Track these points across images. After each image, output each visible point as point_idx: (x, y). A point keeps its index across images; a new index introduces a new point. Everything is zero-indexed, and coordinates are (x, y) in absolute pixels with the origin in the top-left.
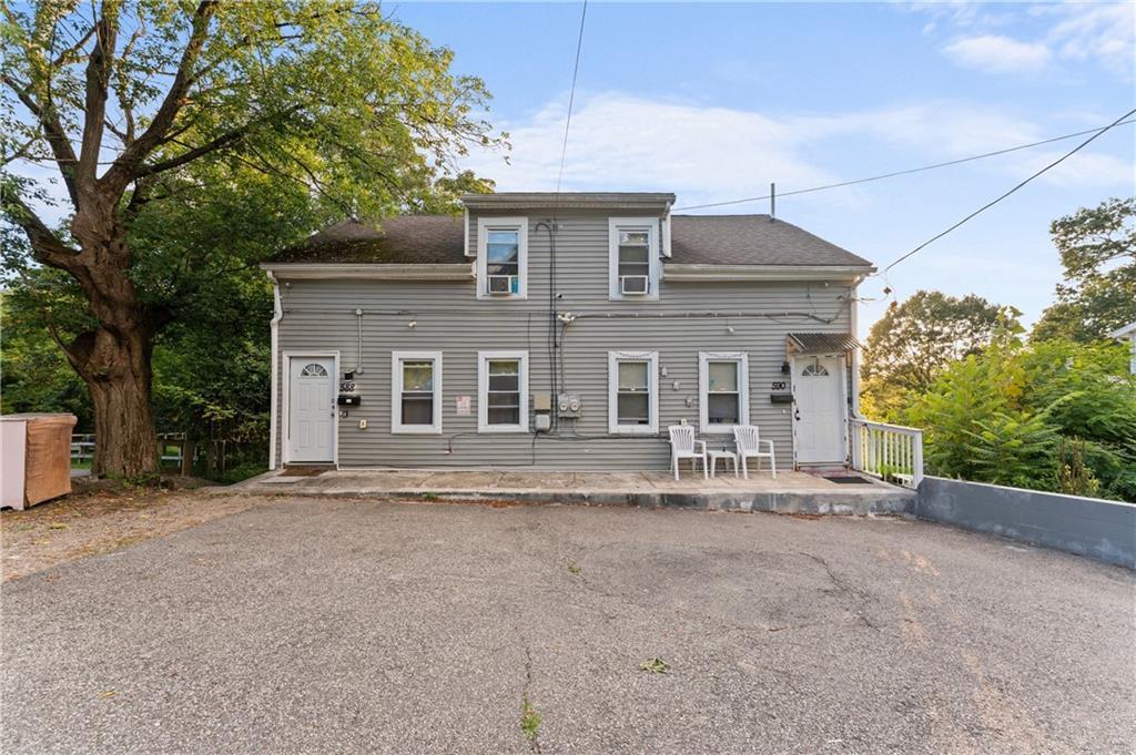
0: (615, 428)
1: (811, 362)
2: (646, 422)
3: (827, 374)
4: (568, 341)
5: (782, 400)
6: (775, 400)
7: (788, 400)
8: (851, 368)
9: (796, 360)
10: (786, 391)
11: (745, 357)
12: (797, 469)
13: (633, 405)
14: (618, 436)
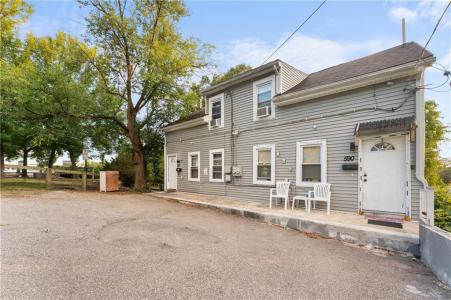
0: (255, 181)
1: (378, 141)
2: (269, 180)
3: (393, 148)
4: (238, 142)
5: (351, 168)
6: (345, 168)
7: (355, 168)
8: (415, 142)
9: (363, 141)
10: (354, 162)
11: (324, 142)
12: (362, 214)
13: (264, 171)
14: (257, 186)
